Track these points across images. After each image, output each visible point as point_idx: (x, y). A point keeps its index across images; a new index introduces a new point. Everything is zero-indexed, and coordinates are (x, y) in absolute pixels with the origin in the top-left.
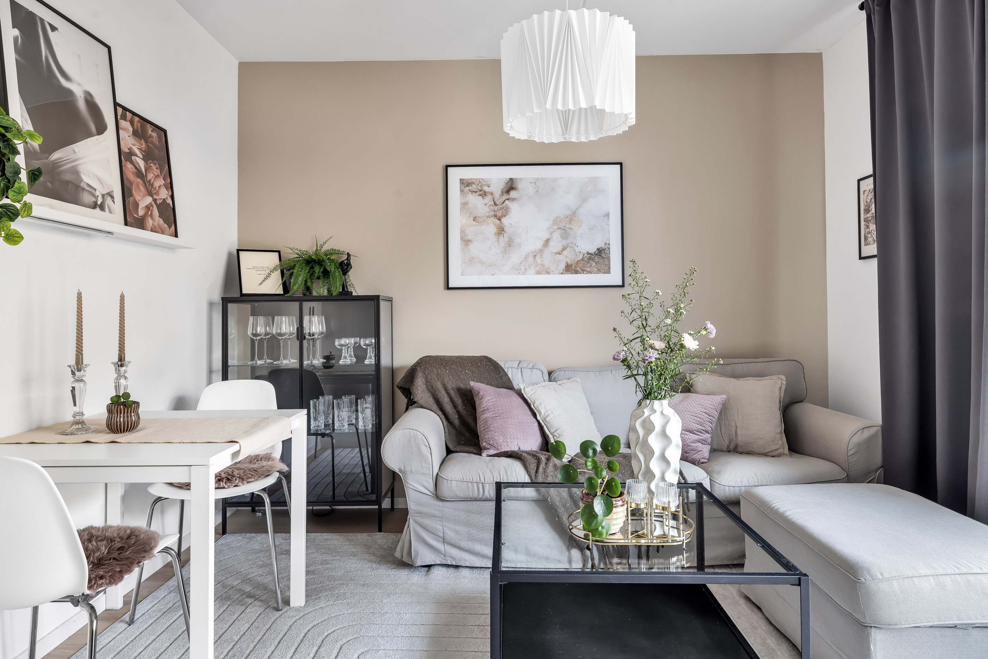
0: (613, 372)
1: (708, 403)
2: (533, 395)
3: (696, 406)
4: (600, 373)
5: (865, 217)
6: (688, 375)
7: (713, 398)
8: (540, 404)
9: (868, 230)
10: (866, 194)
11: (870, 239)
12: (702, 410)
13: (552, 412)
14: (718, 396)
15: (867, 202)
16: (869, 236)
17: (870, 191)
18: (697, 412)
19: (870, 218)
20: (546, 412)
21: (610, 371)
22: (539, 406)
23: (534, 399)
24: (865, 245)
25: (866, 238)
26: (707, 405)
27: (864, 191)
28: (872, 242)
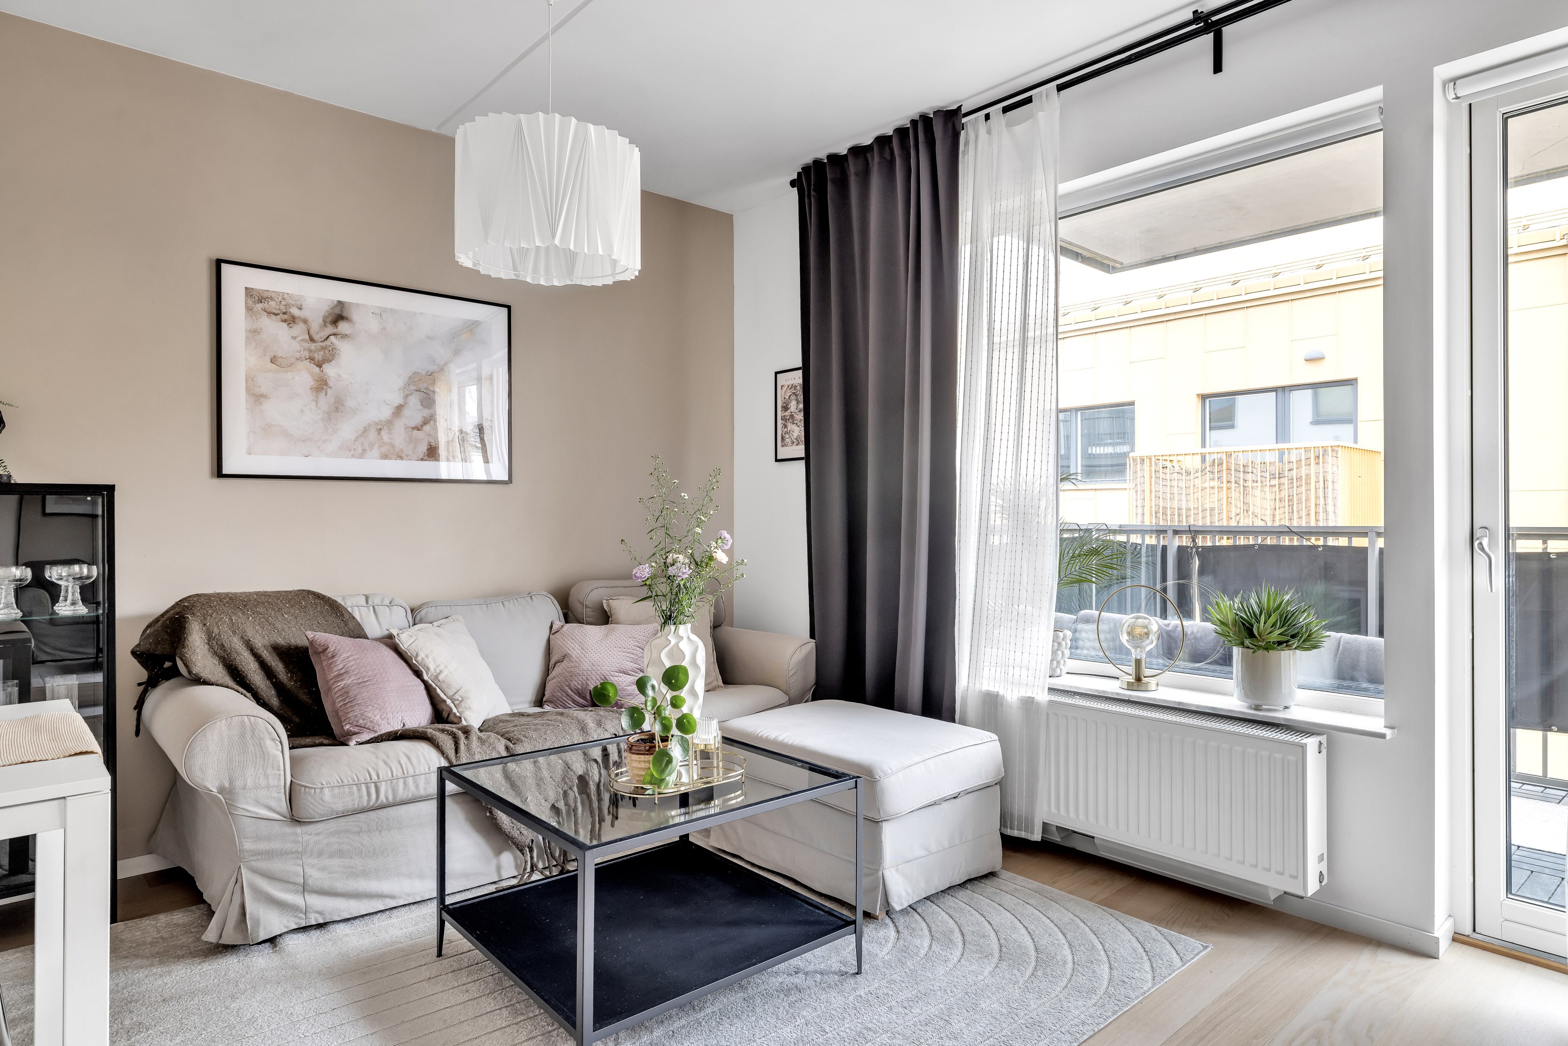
0: (506, 603)
1: (640, 634)
2: (414, 644)
3: (626, 639)
4: (487, 606)
5: (783, 415)
6: (604, 601)
7: (645, 628)
8: (427, 656)
9: (786, 430)
10: (784, 389)
11: (787, 440)
12: (635, 644)
13: (446, 667)
14: (650, 625)
15: (785, 398)
16: (787, 436)
17: (788, 386)
18: (629, 647)
19: (788, 417)
20: (437, 667)
21: (501, 603)
22: (426, 659)
23: (417, 650)
24: (783, 446)
25: (783, 438)
26: (640, 637)
27: (782, 386)
28: (790, 444)
